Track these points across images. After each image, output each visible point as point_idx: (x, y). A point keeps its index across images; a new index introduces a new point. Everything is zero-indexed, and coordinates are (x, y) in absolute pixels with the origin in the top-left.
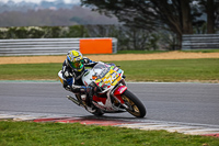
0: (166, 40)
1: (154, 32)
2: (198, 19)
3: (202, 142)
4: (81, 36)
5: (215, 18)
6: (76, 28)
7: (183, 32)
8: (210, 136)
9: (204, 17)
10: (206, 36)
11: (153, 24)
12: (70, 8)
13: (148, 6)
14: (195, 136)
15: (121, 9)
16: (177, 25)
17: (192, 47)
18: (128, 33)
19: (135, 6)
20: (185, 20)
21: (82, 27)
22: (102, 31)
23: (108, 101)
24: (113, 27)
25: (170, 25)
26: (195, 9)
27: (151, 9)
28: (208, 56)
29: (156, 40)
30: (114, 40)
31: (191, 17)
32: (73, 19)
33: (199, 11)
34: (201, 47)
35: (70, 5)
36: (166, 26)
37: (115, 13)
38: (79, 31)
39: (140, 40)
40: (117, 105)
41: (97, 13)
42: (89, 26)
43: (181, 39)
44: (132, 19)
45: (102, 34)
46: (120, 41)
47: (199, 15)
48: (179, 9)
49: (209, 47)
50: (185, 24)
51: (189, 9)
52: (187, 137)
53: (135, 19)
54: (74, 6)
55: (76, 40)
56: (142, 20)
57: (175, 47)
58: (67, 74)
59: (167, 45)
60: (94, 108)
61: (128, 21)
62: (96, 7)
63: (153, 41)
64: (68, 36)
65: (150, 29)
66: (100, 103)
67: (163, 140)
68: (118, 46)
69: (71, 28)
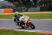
0: (24, 9)
1: (22, 7)
2: (32, 4)
3: (33, 34)
4: (4, 8)
5: (36, 4)
6: (3, 6)
7: (29, 7)
8: (35, 32)
9: (33, 4)
10: (34, 8)
11: (21, 5)
12: (2, 2)
13: (20, 1)
14: (31, 32)
15: (14, 2)
16: (27, 6)
17: (31, 11)
18: (15, 8)
19: (17, 1)
20: (29, 5)
21: (5, 6)
22: (9, 7)
23: (26, 25)
24: (12, 6)
25: (25, 6)
26: (31, 2)
27: (21, 2)
28: (34, 13)
29: (22, 9)
30: (12, 9)
31: (30, 4)
32: (2, 4)
33: (32, 2)
34: (33, 11)
35: (2, 1)
36: (24, 6)
37: (12, 3)
38: (4, 7)
39: (18, 9)
40: (28, 26)
41: (8, 3)
42: (6, 6)
43: (28, 9)
44: (16, 4)
45: (9, 8)
46: (13, 10)
47: (32, 3)
48: (28, 2)
49: (35, 11)
50: (29, 6)
51: (30, 2)
52: (29, 32)
53: (17, 4)
54: (3, 1)
55: (3, 9)
56: (19, 5)
57: (26, 11)
58: (15, 18)
59: (25, 11)
60: (22, 26)
61: (15, 5)
62: (8, 2)
63: (21, 10)
64: (1, 8)
65: (21, 7)
66: (24, 25)
67: (24, 33)
68: (13, 11)
69: (2, 6)
